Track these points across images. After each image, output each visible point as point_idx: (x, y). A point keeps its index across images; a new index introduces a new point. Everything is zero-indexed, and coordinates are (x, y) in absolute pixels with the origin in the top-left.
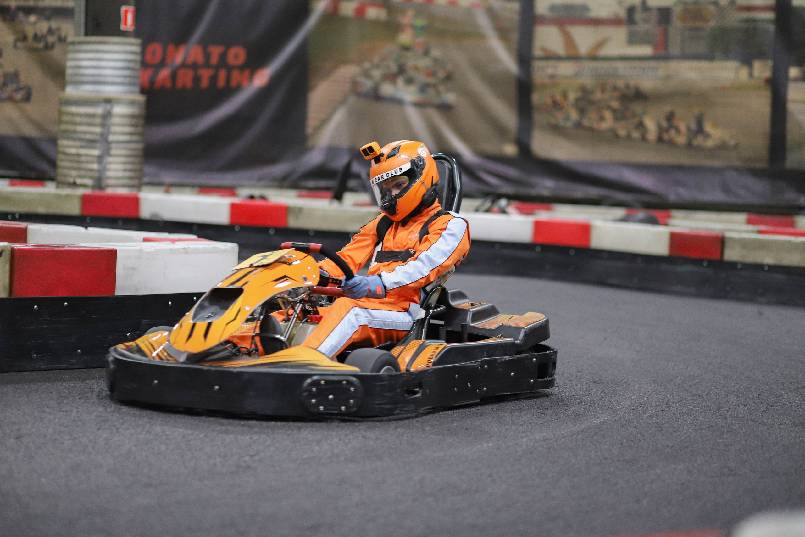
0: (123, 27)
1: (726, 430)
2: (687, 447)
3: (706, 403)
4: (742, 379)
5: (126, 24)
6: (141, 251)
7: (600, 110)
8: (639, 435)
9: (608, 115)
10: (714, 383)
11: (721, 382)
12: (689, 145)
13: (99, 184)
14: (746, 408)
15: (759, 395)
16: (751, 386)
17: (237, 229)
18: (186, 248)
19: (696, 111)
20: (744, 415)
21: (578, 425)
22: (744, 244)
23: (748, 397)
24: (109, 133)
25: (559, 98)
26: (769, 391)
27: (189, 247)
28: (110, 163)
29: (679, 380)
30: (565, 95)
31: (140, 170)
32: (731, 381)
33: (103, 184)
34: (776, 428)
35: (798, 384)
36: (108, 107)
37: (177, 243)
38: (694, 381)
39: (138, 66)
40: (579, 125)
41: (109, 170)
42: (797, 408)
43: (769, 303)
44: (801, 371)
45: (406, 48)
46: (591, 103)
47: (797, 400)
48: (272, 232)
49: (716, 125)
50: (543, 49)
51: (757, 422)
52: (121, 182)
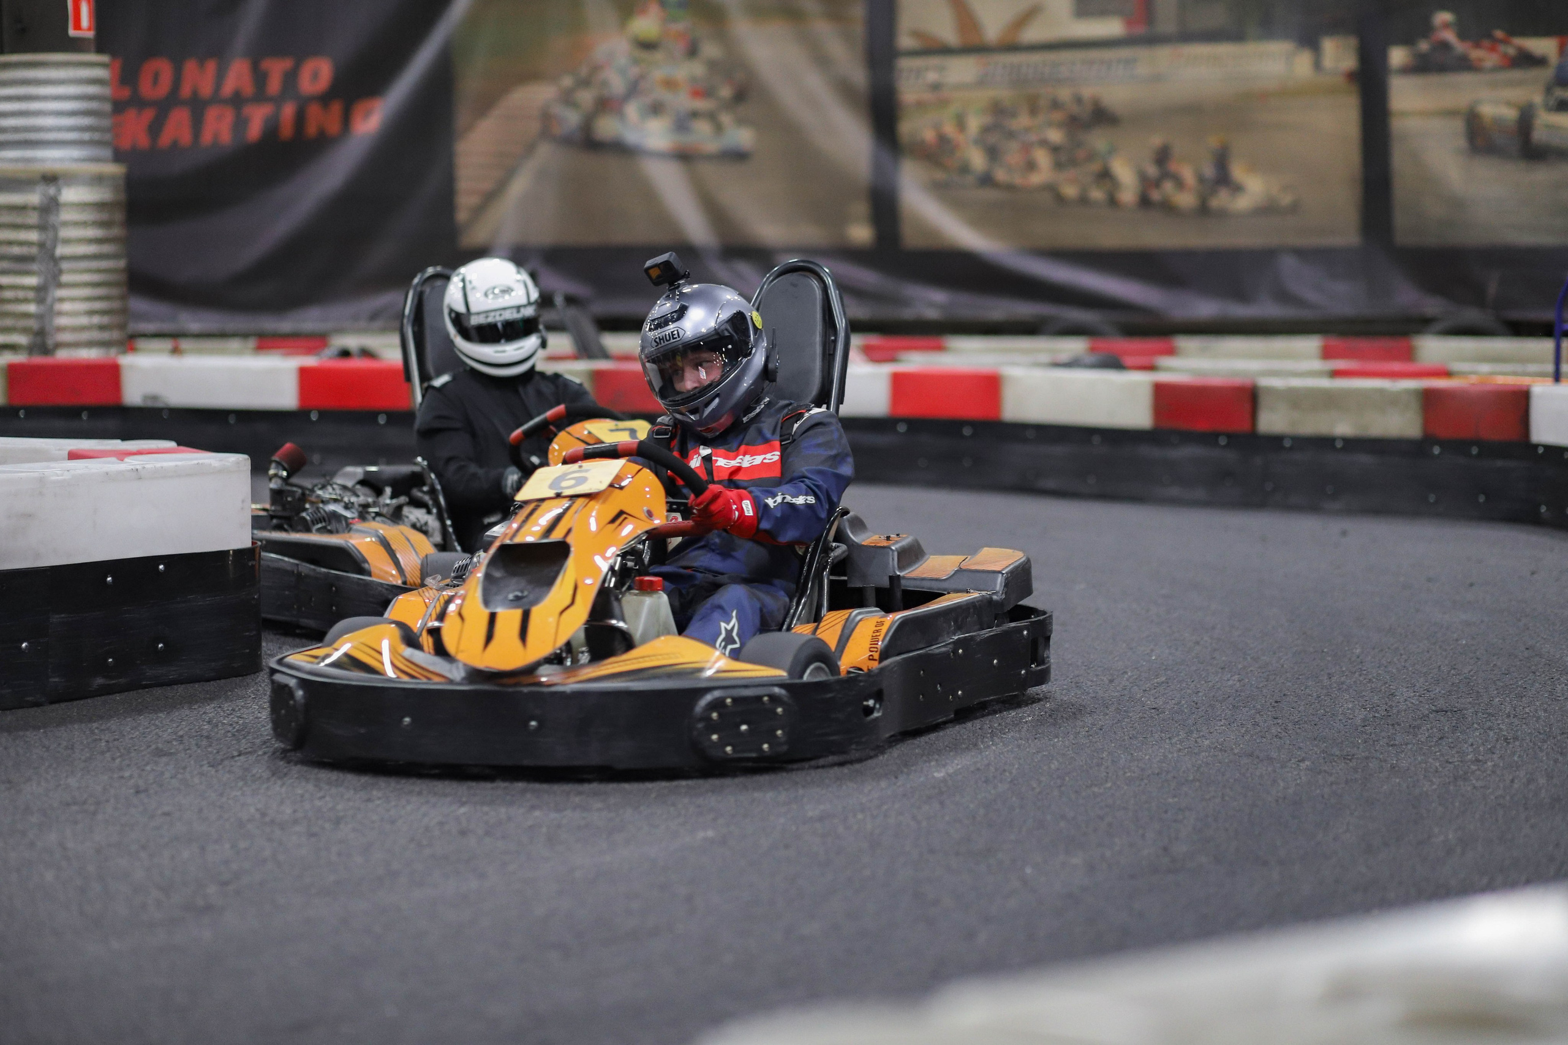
0: (72, 32)
1: (1191, 778)
2: (1101, 818)
3: (1169, 724)
4: (1251, 671)
5: (78, 26)
6: (42, 480)
7: (1027, 148)
8: (1014, 799)
9: (1042, 158)
10: (1194, 683)
11: (1209, 680)
12: (1203, 210)
13: (41, 342)
14: (1244, 729)
15: (1276, 702)
16: (1266, 683)
17: (314, 416)
18: (137, 470)
19: (1213, 141)
20: (1235, 744)
21: (898, 784)
22: (1296, 399)
23: (1254, 707)
24: (56, 240)
25: (949, 129)
26: (1300, 691)
27: (144, 468)
28: (61, 300)
29: (1127, 680)
30: (961, 123)
31: (124, 311)
32: (1229, 676)
33: (50, 342)
34: (1291, 767)
35: (1360, 675)
36: (52, 191)
37: (127, 460)
38: (1156, 681)
39: (107, 107)
40: (986, 180)
41: (60, 313)
42: (1345, 724)
43: (1349, 512)
44: (1374, 649)
45: (647, 46)
46: (1011, 135)
47: (1348, 709)
48: (382, 420)
49: (1254, 167)
50: (917, 34)
51: (1258, 757)
52: (85, 336)
